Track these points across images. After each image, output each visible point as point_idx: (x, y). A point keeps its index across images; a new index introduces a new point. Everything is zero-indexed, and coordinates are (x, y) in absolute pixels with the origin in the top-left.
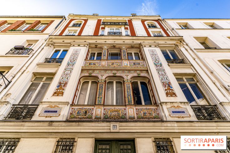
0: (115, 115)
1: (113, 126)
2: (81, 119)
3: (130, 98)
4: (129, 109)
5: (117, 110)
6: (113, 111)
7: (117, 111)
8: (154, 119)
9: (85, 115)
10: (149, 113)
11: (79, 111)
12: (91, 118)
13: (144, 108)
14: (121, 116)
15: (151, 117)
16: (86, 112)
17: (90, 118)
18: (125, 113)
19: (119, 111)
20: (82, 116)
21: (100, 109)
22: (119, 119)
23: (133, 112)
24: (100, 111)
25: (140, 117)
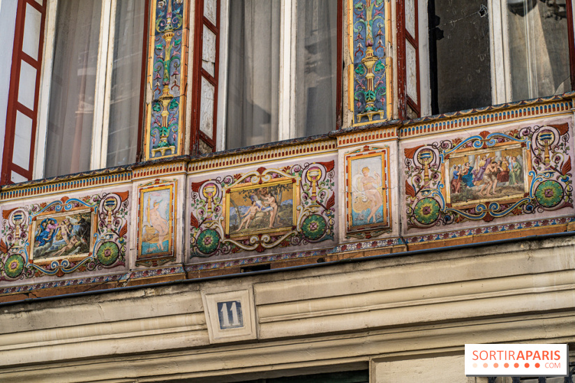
0: (263, 223)
1: (220, 305)
2: (61, 274)
3: (370, 64)
4: (356, 165)
5: (277, 182)
6: (249, 196)
7: (272, 191)
8: (531, 210)
9: (84, 248)
10: (496, 174)
11: (43, 225)
12: (118, 259)
13: (465, 135)
14: (298, 219)
15: (507, 205)
16: (85, 228)
17: (110, 265)
18: (329, 195)
19: (289, 187)
20: (67, 253)
21: (165, 196)
22: (285, 244)
23: (377, 185)
24: (164, 206)
25: (426, 211)
